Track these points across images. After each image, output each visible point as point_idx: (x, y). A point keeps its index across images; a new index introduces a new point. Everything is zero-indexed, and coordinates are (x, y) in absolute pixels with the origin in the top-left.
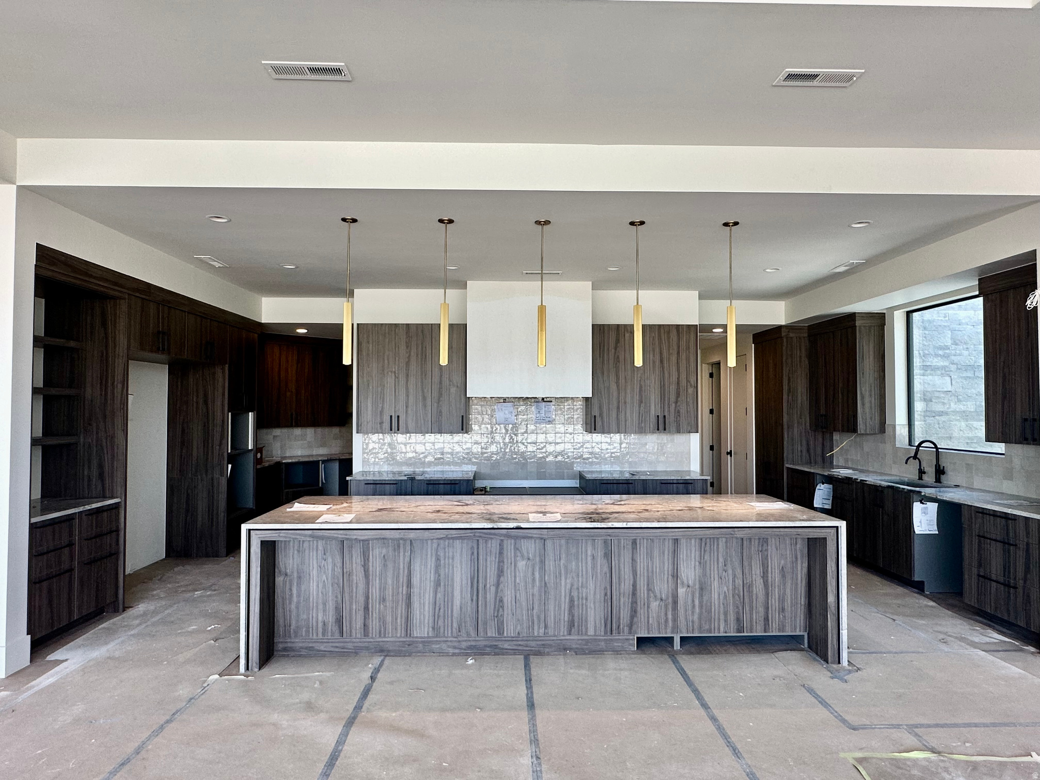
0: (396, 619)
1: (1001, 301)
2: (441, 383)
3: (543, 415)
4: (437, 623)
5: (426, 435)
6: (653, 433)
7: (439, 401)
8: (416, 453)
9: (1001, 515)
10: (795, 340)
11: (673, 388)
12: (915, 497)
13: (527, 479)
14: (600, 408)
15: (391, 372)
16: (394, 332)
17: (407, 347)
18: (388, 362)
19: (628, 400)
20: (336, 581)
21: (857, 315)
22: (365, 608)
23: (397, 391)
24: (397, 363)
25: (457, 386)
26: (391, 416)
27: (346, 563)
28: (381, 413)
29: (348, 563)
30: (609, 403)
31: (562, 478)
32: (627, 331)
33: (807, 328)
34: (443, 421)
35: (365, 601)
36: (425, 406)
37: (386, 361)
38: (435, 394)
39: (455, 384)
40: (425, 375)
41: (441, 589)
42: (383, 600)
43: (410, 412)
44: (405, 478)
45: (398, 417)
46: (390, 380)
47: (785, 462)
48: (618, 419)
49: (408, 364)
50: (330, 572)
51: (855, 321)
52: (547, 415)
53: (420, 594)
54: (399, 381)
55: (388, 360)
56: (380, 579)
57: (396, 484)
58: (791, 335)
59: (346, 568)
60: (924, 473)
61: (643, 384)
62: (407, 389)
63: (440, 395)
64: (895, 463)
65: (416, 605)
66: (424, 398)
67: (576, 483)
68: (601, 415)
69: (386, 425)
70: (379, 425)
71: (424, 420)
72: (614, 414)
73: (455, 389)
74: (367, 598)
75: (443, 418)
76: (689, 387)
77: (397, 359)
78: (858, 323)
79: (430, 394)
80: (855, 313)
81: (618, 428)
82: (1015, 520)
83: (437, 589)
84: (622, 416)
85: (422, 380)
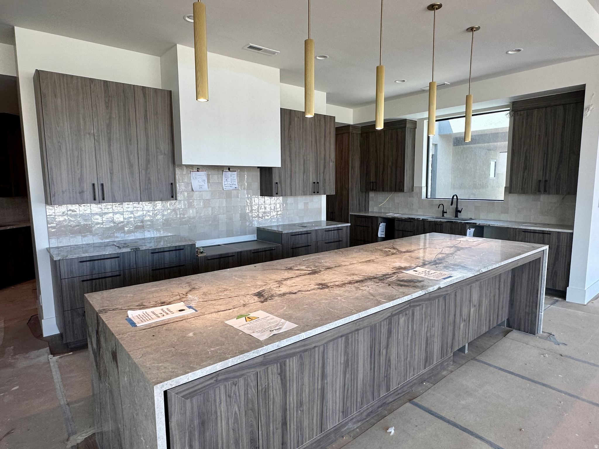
0: (313, 420)
1: (528, 115)
2: (147, 150)
3: (230, 182)
4: (346, 405)
5: (124, 203)
6: (312, 195)
7: (147, 169)
8: (114, 223)
9: (539, 232)
10: (355, 134)
11: (322, 162)
12: (468, 226)
13: (219, 238)
14: (280, 177)
15: (89, 134)
16: (89, 87)
17: (107, 107)
18: (85, 123)
19: (297, 170)
20: (250, 406)
21: (407, 120)
22: (282, 425)
23: (98, 157)
24: (95, 124)
25: (165, 154)
26: (93, 185)
27: (261, 378)
28: (81, 180)
29: (263, 377)
30: (285, 172)
31: (245, 234)
32: (296, 116)
33: (360, 128)
34: (152, 188)
35: (282, 416)
36: (132, 173)
37: (82, 121)
38: (143, 161)
39: (163, 151)
40: (130, 140)
41: (349, 370)
42: (300, 404)
43: (115, 179)
44: (128, 250)
45: (102, 185)
46: (88, 144)
47: (349, 211)
48: (291, 184)
49: (109, 126)
50: (243, 398)
51: (406, 124)
52: (233, 183)
53: (332, 381)
54: (99, 145)
55: (84, 119)
56: (298, 383)
57: (118, 257)
58: (354, 132)
59: (261, 384)
60: (446, 212)
61: (305, 158)
62: (110, 154)
63: (148, 161)
64: (420, 208)
65: (329, 396)
66: (131, 166)
67: (254, 237)
68: (280, 182)
69: (89, 194)
70: (78, 195)
71: (132, 188)
72: (288, 181)
73: (162, 156)
74: (285, 410)
75: (152, 186)
76: (330, 162)
77: (95, 119)
78: (408, 126)
79: (137, 161)
80: (406, 119)
81: (291, 191)
82: (550, 234)
83: (346, 369)
84: (293, 183)
85: (127, 144)
